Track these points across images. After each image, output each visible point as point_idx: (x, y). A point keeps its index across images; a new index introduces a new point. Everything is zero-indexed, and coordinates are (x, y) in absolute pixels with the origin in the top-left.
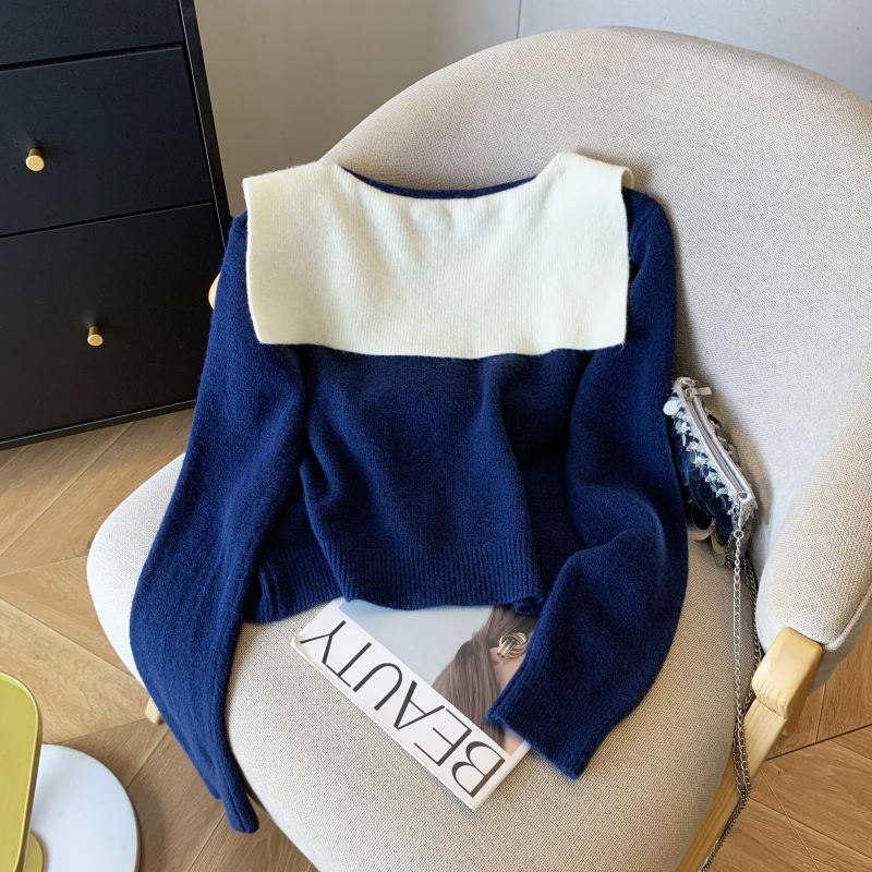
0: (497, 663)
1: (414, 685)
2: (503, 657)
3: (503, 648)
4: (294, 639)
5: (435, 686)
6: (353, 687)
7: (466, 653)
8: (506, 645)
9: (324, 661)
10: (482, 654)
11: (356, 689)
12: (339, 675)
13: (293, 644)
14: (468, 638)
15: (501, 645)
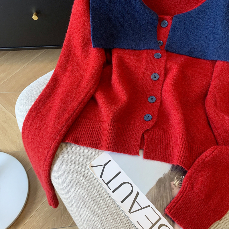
0: (173, 189)
1: (138, 194)
2: (176, 186)
3: (176, 182)
4: (89, 165)
5: (146, 196)
6: (112, 190)
7: (161, 182)
8: (177, 181)
9: (101, 177)
10: (167, 184)
11: (113, 192)
12: (107, 184)
13: (88, 166)
14: (162, 176)
15: (175, 181)
